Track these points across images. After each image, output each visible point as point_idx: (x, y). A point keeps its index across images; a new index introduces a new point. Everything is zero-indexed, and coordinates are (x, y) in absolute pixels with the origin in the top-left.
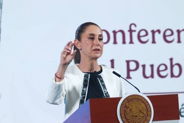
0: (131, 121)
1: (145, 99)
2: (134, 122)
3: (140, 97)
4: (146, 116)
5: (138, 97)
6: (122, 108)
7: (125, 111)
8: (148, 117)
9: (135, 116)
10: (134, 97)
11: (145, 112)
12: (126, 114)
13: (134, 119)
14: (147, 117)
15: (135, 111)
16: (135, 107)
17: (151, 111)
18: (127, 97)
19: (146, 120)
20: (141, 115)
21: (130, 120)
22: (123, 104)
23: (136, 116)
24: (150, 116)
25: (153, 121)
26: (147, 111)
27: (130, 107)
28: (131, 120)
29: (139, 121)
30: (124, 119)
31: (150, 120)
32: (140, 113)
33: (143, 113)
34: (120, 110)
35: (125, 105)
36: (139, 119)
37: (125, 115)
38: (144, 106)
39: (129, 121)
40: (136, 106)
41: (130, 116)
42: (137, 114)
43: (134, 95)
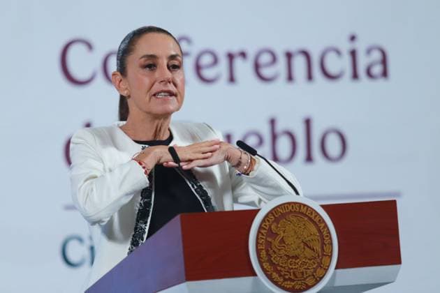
0: (282, 269)
1: (318, 214)
2: (292, 271)
3: (305, 208)
4: (319, 256)
5: (300, 208)
6: (260, 236)
7: (269, 244)
8: (326, 259)
9: (293, 257)
10: (290, 208)
11: (318, 247)
12: (271, 252)
13: (291, 265)
14: (321, 259)
15: (293, 244)
16: (292, 233)
17: (331, 244)
18: (273, 209)
19: (320, 265)
20: (308, 252)
21: (281, 266)
22: (263, 226)
23: (296, 257)
24: (331, 257)
25: (336, 268)
26: (323, 244)
27: (282, 233)
28: (284, 268)
29: (302, 269)
30: (266, 265)
31: (328, 266)
32: (306, 247)
33: (313, 249)
34: (257, 243)
35: (267, 228)
36: (304, 264)
37: (268, 254)
38: (314, 229)
39: (279, 268)
40: (295, 232)
41: (281, 257)
42: (298, 250)
43: (289, 203)
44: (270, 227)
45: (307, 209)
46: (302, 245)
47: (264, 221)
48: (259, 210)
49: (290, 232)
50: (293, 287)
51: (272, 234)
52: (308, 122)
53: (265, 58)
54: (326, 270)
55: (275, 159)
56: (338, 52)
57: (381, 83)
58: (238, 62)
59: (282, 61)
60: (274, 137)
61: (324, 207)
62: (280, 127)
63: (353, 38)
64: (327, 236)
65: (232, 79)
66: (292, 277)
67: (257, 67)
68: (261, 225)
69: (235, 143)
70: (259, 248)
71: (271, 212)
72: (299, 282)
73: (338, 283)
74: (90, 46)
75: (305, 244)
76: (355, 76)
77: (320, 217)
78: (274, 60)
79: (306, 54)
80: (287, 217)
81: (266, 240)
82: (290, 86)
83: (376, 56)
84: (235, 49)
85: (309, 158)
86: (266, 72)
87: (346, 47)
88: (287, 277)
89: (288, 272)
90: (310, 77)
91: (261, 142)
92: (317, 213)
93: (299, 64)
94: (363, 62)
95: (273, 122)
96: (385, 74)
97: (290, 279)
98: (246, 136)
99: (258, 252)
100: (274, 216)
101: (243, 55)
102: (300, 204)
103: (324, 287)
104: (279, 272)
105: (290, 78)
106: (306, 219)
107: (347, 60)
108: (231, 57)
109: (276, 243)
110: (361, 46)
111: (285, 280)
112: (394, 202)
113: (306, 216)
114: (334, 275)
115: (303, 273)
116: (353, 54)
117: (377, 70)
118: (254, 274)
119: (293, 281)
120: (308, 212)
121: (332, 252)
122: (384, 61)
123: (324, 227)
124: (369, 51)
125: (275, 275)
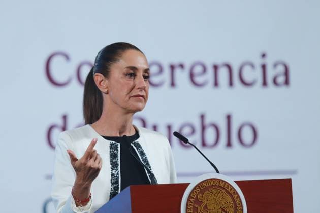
5: (220, 184)
6: (190, 203)
11: (232, 212)
15: (214, 210)
16: (214, 202)
17: (242, 210)
26: (236, 210)
32: (223, 212)
35: (194, 198)
43: (211, 179)
44: (197, 197)
45: (225, 184)
46: (220, 210)
47: (192, 192)
48: (189, 184)
49: (212, 200)
51: (197, 202)
52: (229, 118)
53: (198, 69)
55: (204, 144)
56: (253, 66)
57: (284, 89)
58: (178, 72)
59: (210, 72)
60: (203, 128)
61: (240, 183)
62: (208, 121)
63: (264, 56)
64: (239, 204)
65: (173, 84)
67: (192, 75)
68: (190, 195)
69: (173, 133)
70: (188, 212)
71: (198, 186)
74: (67, 57)
75: (223, 210)
76: (265, 83)
77: (234, 189)
78: (205, 70)
79: (229, 67)
80: (210, 189)
81: (194, 206)
82: (217, 91)
83: (281, 69)
84: (176, 61)
85: (229, 144)
86: (199, 79)
87: (258, 62)
90: (231, 84)
91: (193, 132)
92: (232, 187)
93: (223, 74)
94: (270, 74)
95: (202, 117)
96: (287, 82)
98: (181, 128)
100: (200, 188)
101: (182, 66)
102: (220, 180)
105: (216, 84)
106: (224, 191)
107: (258, 73)
108: (172, 68)
110: (269, 62)
112: (290, 180)
113: (224, 189)
116: (264, 67)
117: (281, 79)
120: (226, 186)
122: (287, 73)
123: (237, 198)
124: (275, 66)
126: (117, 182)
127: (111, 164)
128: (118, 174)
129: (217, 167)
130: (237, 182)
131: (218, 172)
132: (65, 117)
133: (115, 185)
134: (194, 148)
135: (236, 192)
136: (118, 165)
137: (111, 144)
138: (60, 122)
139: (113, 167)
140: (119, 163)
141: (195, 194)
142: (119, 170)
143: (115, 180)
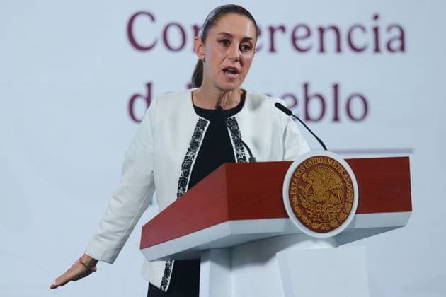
0: (311, 213)
1: (343, 167)
2: (319, 214)
3: (332, 161)
4: (342, 202)
5: (327, 162)
6: (293, 184)
7: (300, 191)
8: (348, 205)
9: (320, 203)
10: (319, 161)
11: (341, 194)
12: (301, 198)
13: (318, 209)
14: (344, 205)
15: (320, 192)
16: (320, 182)
17: (353, 192)
19: (343, 210)
20: (333, 199)
21: (310, 210)
22: (295, 175)
23: (323, 203)
24: (352, 203)
25: (356, 213)
26: (346, 192)
27: (311, 181)
28: (312, 211)
29: (327, 213)
30: (297, 209)
31: (350, 212)
32: (331, 195)
33: (338, 197)
34: (290, 189)
35: (299, 177)
36: (329, 208)
38: (338, 180)
39: (308, 212)
40: (322, 182)
41: (310, 202)
42: (325, 197)
43: (318, 157)
44: (301, 177)
45: (333, 163)
46: (328, 193)
47: (296, 171)
48: (292, 162)
49: (318, 181)
50: (320, 228)
51: (302, 182)
52: (336, 87)
54: (348, 215)
55: (308, 118)
56: (363, 29)
57: (399, 55)
58: (278, 34)
59: (315, 34)
60: (307, 100)
61: (348, 161)
62: (312, 91)
63: (376, 17)
64: (350, 185)
65: (272, 49)
66: (319, 219)
67: (294, 39)
68: (293, 175)
70: (291, 194)
71: (302, 164)
72: (325, 224)
73: (358, 226)
74: (153, 18)
75: (331, 192)
76: (377, 50)
77: (344, 169)
78: (309, 33)
79: (336, 29)
80: (316, 169)
81: (297, 188)
82: (322, 57)
83: (396, 32)
84: (276, 23)
85: (336, 119)
86: (301, 44)
87: (370, 24)
88: (314, 219)
89: (315, 215)
90: (339, 49)
91: (296, 103)
93: (330, 37)
94: (384, 38)
95: (306, 86)
96: (402, 48)
97: (317, 221)
99: (291, 197)
100: (305, 167)
101: (283, 28)
102: (327, 158)
103: (346, 229)
104: (308, 215)
105: (322, 50)
106: (332, 170)
107: (370, 37)
108: (272, 30)
109: (306, 190)
110: (383, 24)
111: (313, 222)
112: (407, 158)
113: (332, 168)
114: (355, 218)
115: (328, 216)
116: (376, 30)
117: (396, 45)
118: (286, 216)
119: (320, 223)
120: (335, 164)
121: (353, 199)
122: (402, 38)
123: (347, 178)
124: (389, 29)
125: (304, 218)
126: (189, 167)
127: (191, 144)
128: (193, 157)
129: (324, 142)
130: (347, 161)
131: (325, 148)
132: (149, 86)
133: (185, 170)
134: (297, 120)
135: (346, 172)
136: (198, 146)
137: (200, 121)
138: (144, 91)
139: (192, 147)
140: (200, 145)
141: (299, 173)
142: (197, 153)
143: (187, 164)
